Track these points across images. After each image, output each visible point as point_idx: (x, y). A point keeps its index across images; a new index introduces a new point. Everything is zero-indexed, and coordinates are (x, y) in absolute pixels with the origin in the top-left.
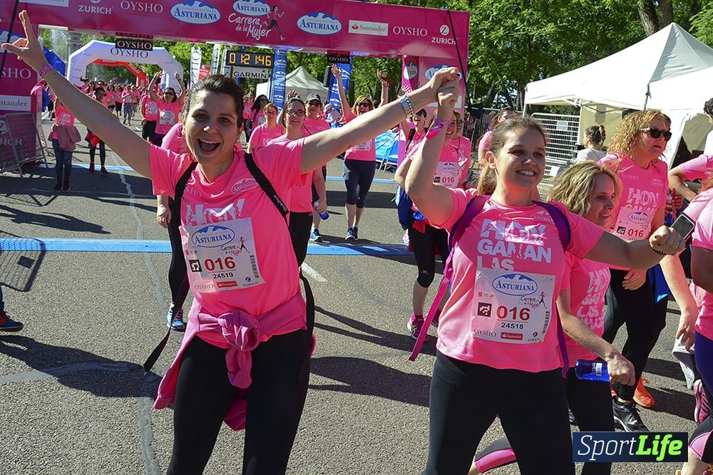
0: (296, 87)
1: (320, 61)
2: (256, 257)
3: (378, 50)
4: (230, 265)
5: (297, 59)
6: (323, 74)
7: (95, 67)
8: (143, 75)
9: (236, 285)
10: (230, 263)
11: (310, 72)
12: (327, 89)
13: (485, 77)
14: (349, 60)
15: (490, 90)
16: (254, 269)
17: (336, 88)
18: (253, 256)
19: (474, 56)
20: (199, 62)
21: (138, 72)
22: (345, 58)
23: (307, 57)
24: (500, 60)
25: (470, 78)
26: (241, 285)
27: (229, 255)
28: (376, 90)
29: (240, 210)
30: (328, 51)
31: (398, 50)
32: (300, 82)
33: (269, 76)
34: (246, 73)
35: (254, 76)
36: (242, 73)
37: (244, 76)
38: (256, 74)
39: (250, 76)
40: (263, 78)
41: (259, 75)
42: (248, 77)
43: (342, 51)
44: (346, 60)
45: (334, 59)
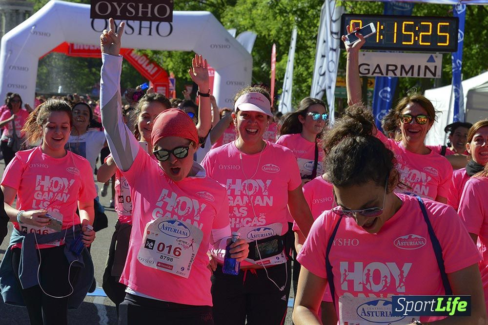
7: (57, 61)
8: (162, 76)
21: (151, 69)
34: (388, 66)
35: (407, 73)
36: (378, 66)
37: (381, 72)
38: (412, 67)
39: (398, 72)
40: (429, 75)
41: (419, 67)
42: (391, 75)
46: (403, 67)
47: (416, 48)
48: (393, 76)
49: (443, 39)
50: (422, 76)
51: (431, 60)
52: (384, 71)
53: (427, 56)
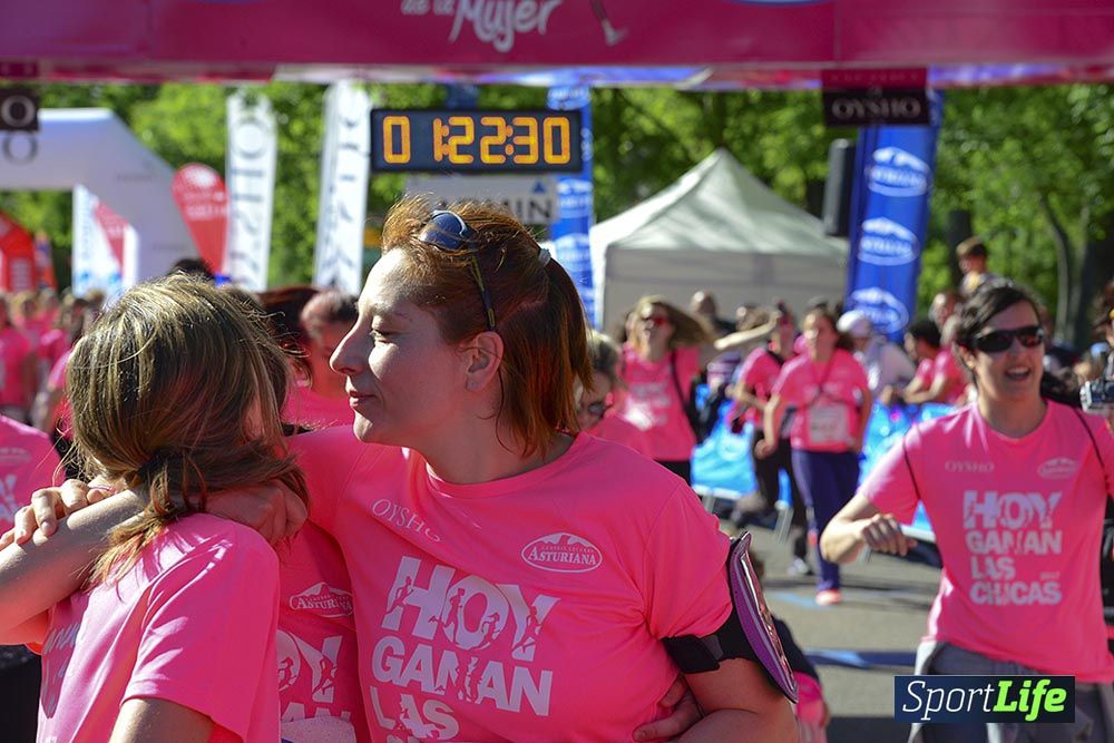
12: (842, 245)
14: (925, 103)
20: (267, 164)
22: (905, 100)
30: (825, 76)
38: (506, 203)
40: (539, 218)
41: (519, 204)
43: (888, 72)
44: (909, 108)
45: (855, 111)
47: (509, 169)
50: (526, 219)
51: (539, 189)
53: (529, 182)
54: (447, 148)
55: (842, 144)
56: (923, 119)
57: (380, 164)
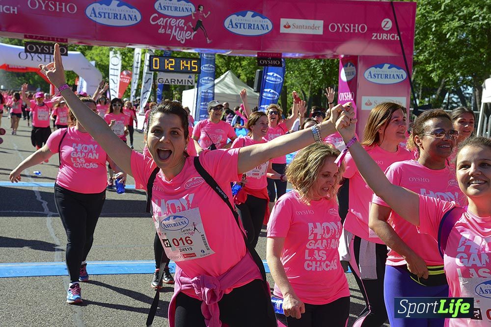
0: (225, 93)
1: (249, 64)
2: (205, 236)
3: (313, 50)
4: (189, 242)
5: (226, 64)
6: (253, 78)
9: (196, 256)
10: (188, 241)
11: (239, 76)
12: (258, 94)
13: (433, 75)
14: (281, 61)
15: (440, 89)
16: (206, 244)
17: (268, 93)
18: (203, 235)
19: (422, 51)
22: (277, 61)
23: (236, 60)
24: (453, 55)
25: (416, 77)
26: (199, 255)
27: (187, 235)
28: (311, 93)
29: (191, 202)
30: (258, 54)
31: (335, 49)
32: (229, 87)
33: (196, 82)
34: (171, 80)
35: (180, 83)
36: (167, 79)
37: (169, 82)
38: (182, 80)
39: (176, 82)
40: (190, 84)
41: (185, 80)
42: (173, 83)
43: (273, 53)
44: (277, 62)
45: (265, 62)
46: (178, 80)
48: (174, 84)
49: (195, 68)
50: (186, 84)
51: (190, 77)
52: (170, 82)
53: (188, 75)
54: (169, 67)
55: (259, 70)
56: (280, 65)
57: (152, 69)
